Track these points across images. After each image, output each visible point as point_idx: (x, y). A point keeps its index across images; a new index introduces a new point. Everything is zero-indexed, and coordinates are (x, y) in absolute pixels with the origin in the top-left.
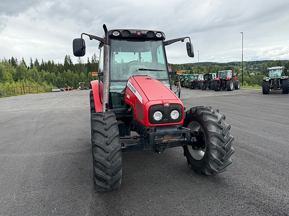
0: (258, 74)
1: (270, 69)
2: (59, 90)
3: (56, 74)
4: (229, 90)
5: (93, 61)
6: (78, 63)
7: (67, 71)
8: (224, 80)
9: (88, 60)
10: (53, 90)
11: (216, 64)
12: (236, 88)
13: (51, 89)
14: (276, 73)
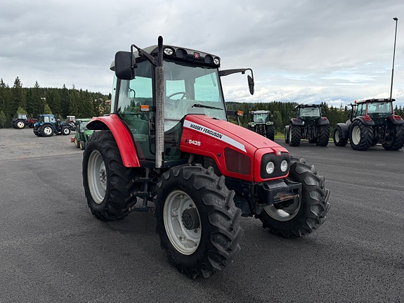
1: (255, 112)
14: (260, 117)
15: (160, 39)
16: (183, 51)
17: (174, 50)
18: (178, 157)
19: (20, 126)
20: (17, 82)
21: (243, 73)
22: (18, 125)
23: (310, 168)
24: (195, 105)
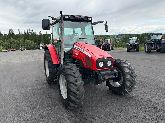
0: (121, 41)
1: (130, 38)
2: (7, 50)
3: (4, 41)
4: (109, 50)
5: (28, 32)
6: (18, 34)
7: (11, 39)
8: (107, 45)
9: (25, 32)
10: (3, 51)
11: (99, 36)
12: (112, 49)
13: (1, 50)
14: (133, 41)
15: (61, 13)
16: (73, 16)
17: (69, 16)
18: (72, 60)
19: (41, 49)
20: (40, 32)
21: (103, 23)
22: (40, 48)
23: (127, 64)
24: (80, 38)
